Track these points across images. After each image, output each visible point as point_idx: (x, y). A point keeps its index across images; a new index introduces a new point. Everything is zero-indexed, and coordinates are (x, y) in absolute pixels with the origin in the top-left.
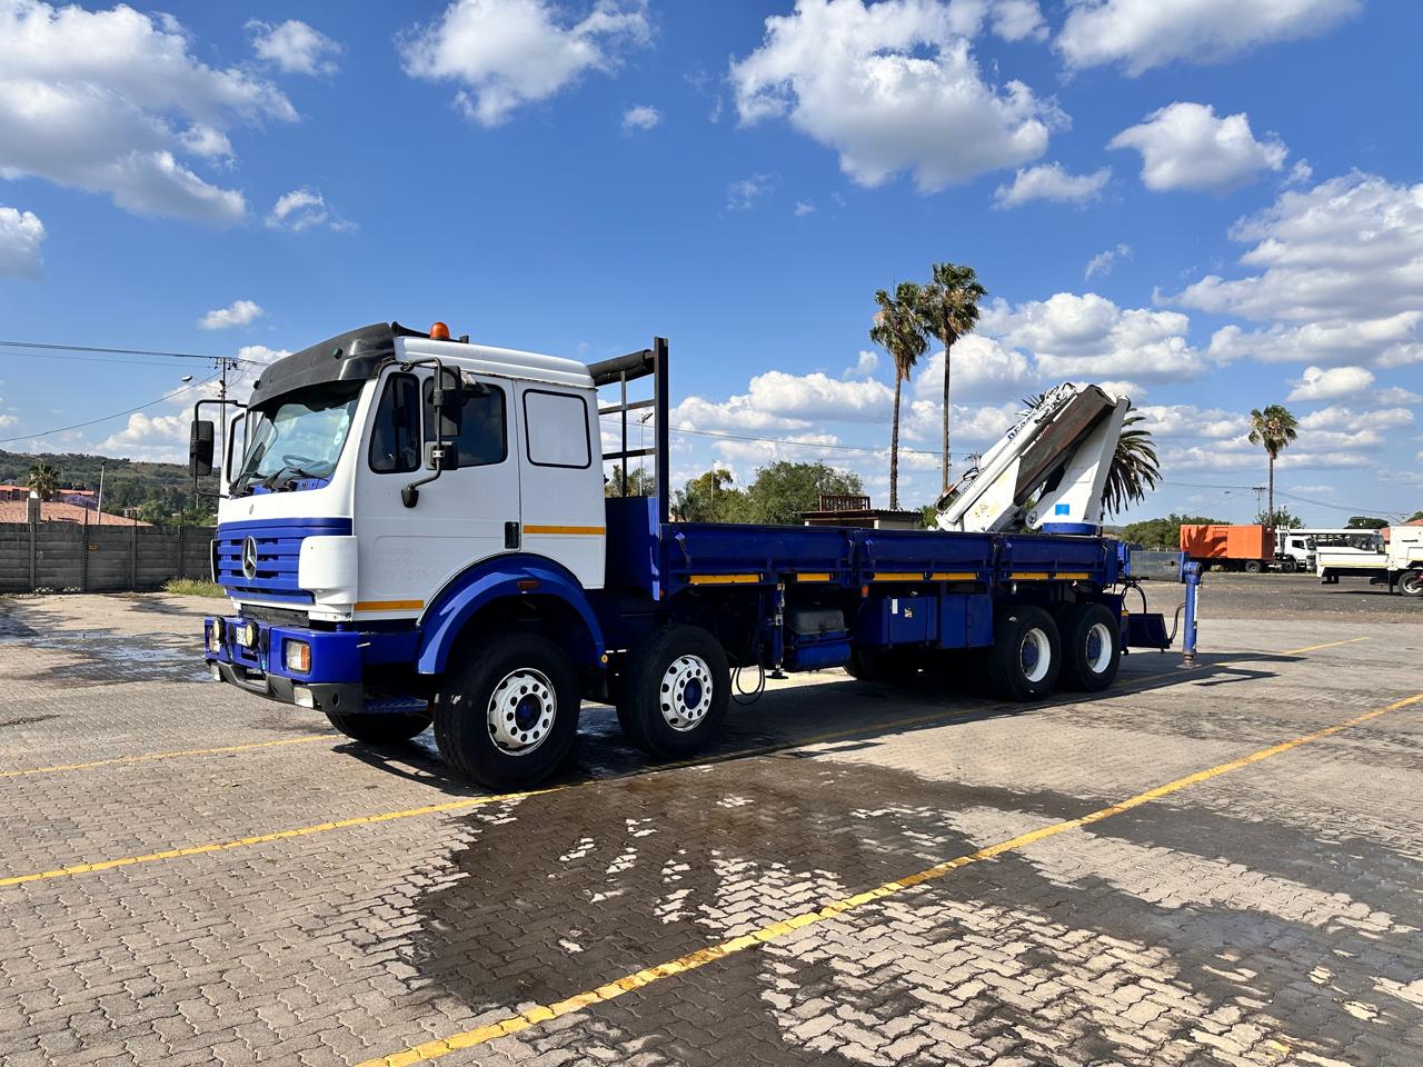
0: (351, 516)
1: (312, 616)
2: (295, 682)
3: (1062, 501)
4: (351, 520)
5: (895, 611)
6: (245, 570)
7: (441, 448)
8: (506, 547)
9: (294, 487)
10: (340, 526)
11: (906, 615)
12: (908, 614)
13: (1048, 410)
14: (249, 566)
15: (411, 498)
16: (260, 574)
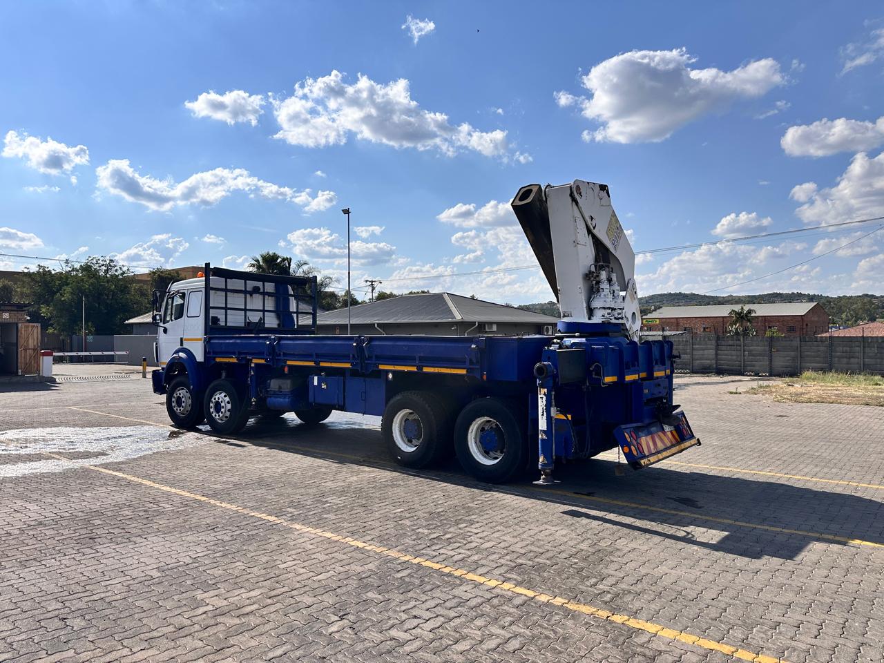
5: (316, 383)
8: (180, 346)
11: (323, 387)
12: (324, 386)
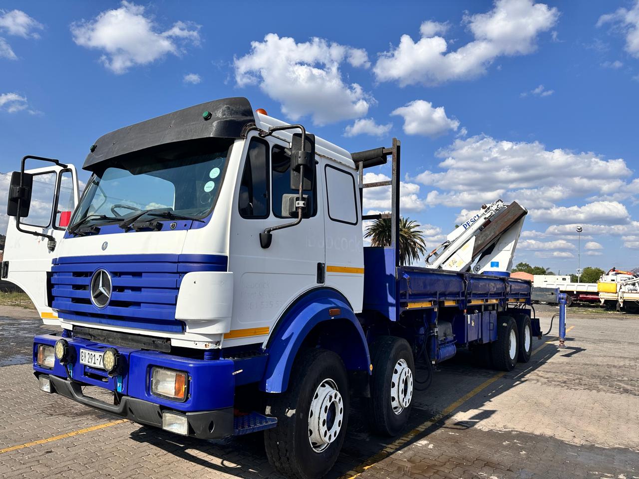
0: (227, 254)
1: (174, 343)
2: (164, 408)
3: (494, 260)
4: (226, 257)
5: (469, 322)
6: (93, 299)
7: (303, 199)
8: (318, 283)
9: (159, 228)
10: (216, 263)
11: (472, 324)
13: (492, 213)
14: (99, 296)
15: (266, 241)
16: (113, 303)
